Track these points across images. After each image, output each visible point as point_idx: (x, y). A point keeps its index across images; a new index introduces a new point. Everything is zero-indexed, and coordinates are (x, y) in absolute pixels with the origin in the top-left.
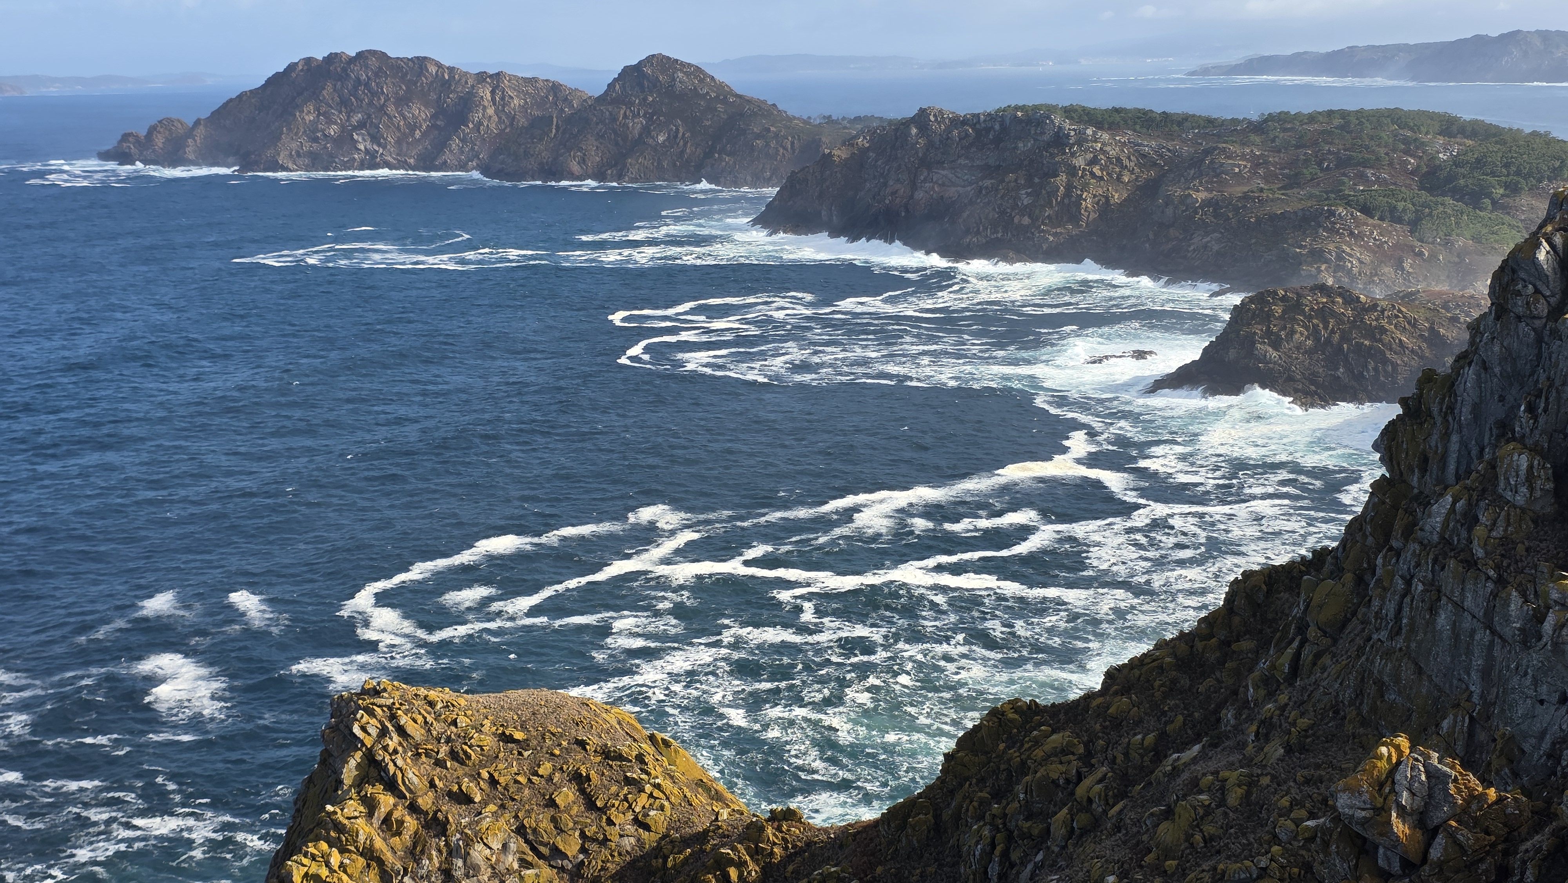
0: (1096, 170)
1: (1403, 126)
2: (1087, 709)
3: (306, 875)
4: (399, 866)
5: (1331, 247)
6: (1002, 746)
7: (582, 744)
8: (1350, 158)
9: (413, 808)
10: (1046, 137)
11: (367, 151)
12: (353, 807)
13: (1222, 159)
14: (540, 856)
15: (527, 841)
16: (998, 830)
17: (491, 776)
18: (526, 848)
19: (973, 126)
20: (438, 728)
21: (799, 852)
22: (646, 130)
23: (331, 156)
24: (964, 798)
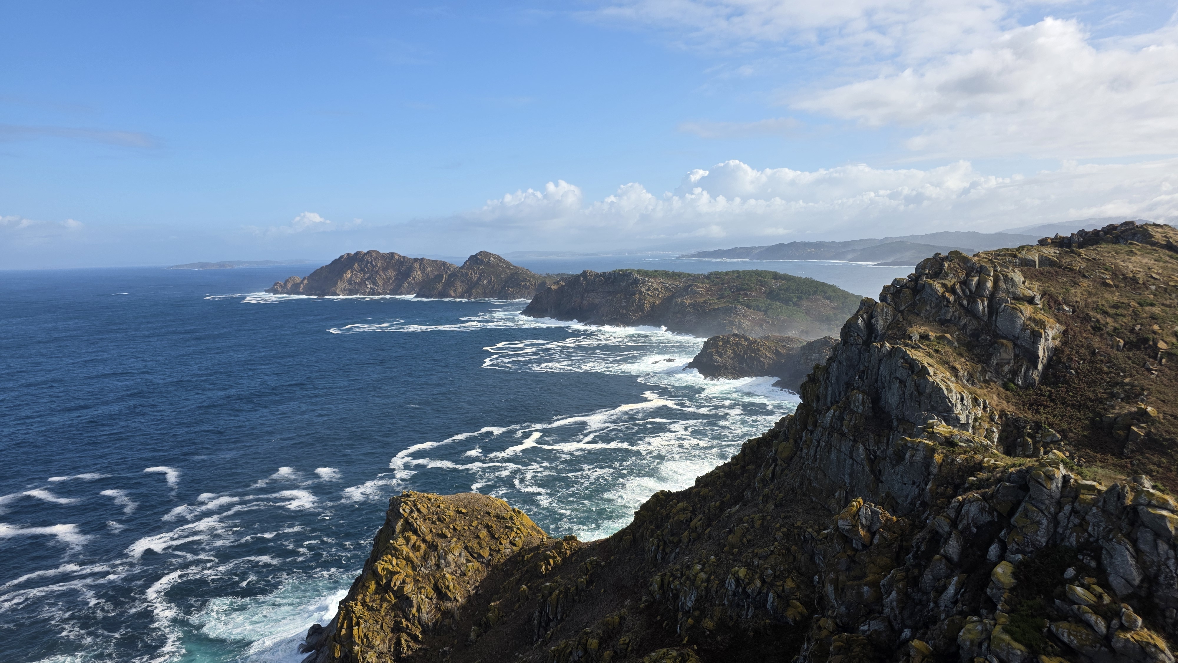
0: (650, 293)
1: (759, 276)
2: (690, 493)
3: (383, 568)
4: (419, 563)
5: (736, 320)
6: (658, 508)
7: (489, 513)
8: (741, 288)
9: (424, 541)
10: (631, 281)
11: (371, 288)
12: (401, 541)
13: (695, 289)
14: (474, 557)
15: (469, 552)
16: (660, 541)
17: (454, 527)
18: (468, 554)
19: (604, 277)
20: (432, 509)
21: (576, 552)
22: (479, 279)
23: (357, 290)
24: (645, 529)
